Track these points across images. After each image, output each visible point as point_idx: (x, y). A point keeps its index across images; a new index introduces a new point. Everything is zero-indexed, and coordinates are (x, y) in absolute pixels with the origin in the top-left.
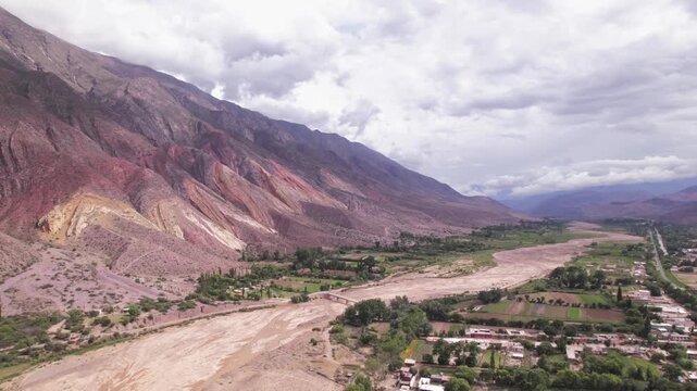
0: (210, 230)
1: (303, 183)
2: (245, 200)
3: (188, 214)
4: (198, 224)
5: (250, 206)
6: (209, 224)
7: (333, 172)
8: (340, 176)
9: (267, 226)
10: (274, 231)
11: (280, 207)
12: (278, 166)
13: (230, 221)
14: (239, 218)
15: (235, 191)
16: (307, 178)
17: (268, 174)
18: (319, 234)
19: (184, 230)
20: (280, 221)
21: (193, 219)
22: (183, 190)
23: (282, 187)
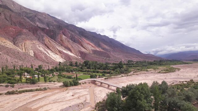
0: (49, 54)
1: (93, 45)
2: (70, 46)
3: (39, 47)
4: (43, 51)
5: (71, 49)
6: (49, 51)
7: (104, 43)
8: (106, 45)
9: (77, 56)
10: (80, 58)
11: (83, 50)
12: (85, 40)
13: (60, 52)
14: (65, 52)
15: (66, 43)
16: (95, 44)
17: (81, 41)
18: (98, 59)
19: (34, 52)
20: (82, 54)
21: (41, 49)
22: (43, 40)
23: (85, 45)
